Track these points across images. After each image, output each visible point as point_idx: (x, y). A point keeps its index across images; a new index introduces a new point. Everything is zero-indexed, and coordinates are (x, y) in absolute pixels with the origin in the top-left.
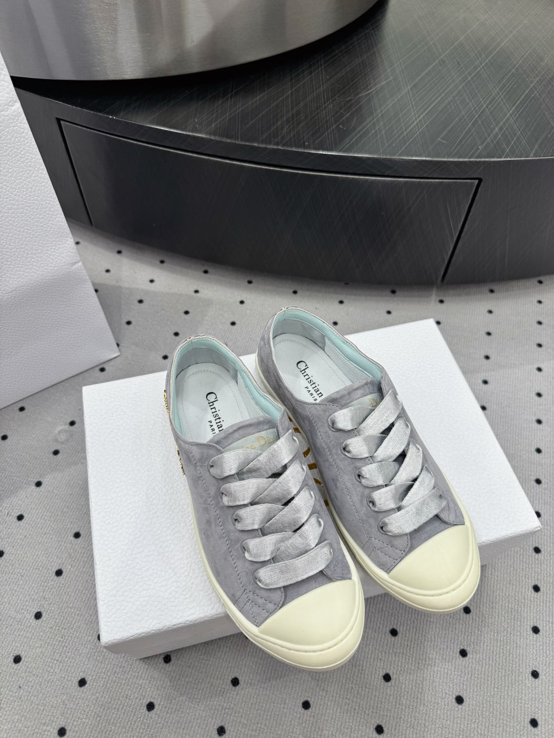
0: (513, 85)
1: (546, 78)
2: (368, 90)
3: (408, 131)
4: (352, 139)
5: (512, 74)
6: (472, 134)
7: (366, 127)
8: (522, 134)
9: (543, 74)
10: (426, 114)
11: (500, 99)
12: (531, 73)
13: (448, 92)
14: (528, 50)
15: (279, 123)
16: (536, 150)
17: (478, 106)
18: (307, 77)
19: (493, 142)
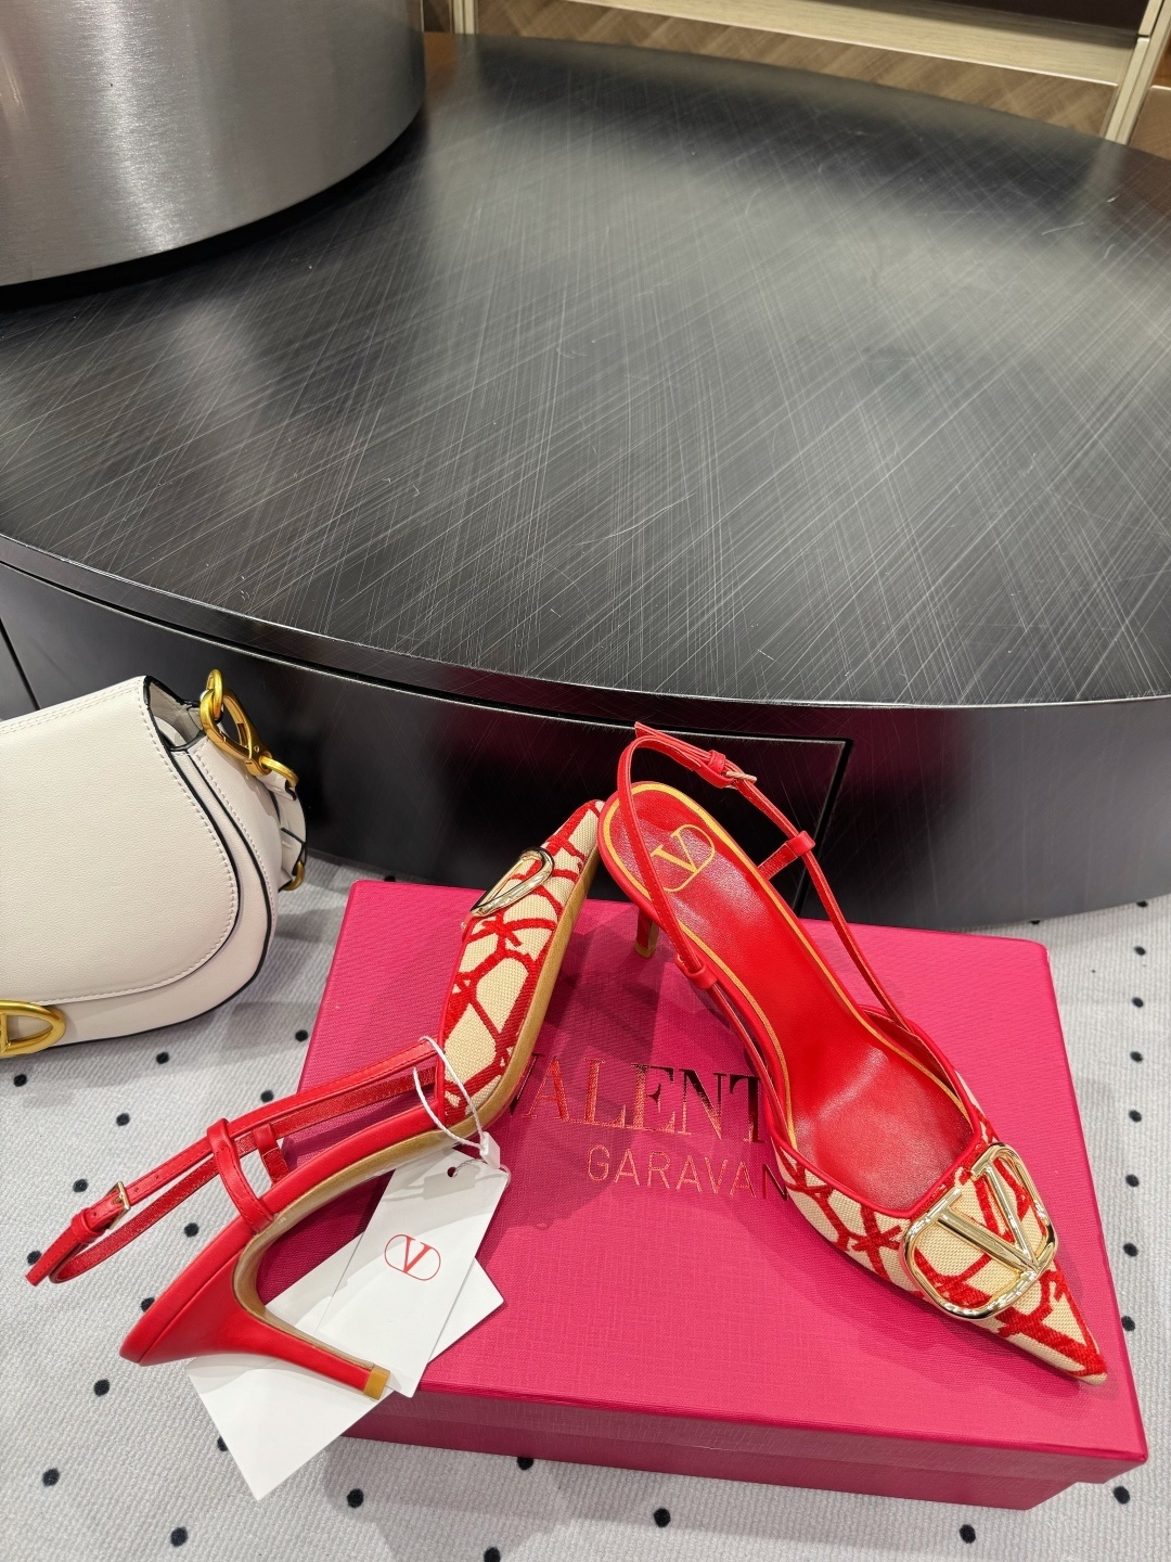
0: (950, 523)
1: (1025, 508)
2: (631, 524)
3: (695, 627)
4: (570, 643)
5: (953, 494)
6: (835, 641)
7: (606, 614)
8: (948, 645)
9: (1021, 500)
10: (742, 589)
11: (914, 556)
12: (994, 494)
13: (802, 535)
14: (998, 439)
15: (422, 595)
16: (975, 687)
17: (860, 572)
18: (507, 487)
19: (880, 663)
